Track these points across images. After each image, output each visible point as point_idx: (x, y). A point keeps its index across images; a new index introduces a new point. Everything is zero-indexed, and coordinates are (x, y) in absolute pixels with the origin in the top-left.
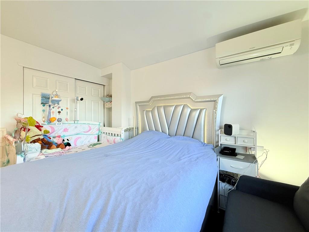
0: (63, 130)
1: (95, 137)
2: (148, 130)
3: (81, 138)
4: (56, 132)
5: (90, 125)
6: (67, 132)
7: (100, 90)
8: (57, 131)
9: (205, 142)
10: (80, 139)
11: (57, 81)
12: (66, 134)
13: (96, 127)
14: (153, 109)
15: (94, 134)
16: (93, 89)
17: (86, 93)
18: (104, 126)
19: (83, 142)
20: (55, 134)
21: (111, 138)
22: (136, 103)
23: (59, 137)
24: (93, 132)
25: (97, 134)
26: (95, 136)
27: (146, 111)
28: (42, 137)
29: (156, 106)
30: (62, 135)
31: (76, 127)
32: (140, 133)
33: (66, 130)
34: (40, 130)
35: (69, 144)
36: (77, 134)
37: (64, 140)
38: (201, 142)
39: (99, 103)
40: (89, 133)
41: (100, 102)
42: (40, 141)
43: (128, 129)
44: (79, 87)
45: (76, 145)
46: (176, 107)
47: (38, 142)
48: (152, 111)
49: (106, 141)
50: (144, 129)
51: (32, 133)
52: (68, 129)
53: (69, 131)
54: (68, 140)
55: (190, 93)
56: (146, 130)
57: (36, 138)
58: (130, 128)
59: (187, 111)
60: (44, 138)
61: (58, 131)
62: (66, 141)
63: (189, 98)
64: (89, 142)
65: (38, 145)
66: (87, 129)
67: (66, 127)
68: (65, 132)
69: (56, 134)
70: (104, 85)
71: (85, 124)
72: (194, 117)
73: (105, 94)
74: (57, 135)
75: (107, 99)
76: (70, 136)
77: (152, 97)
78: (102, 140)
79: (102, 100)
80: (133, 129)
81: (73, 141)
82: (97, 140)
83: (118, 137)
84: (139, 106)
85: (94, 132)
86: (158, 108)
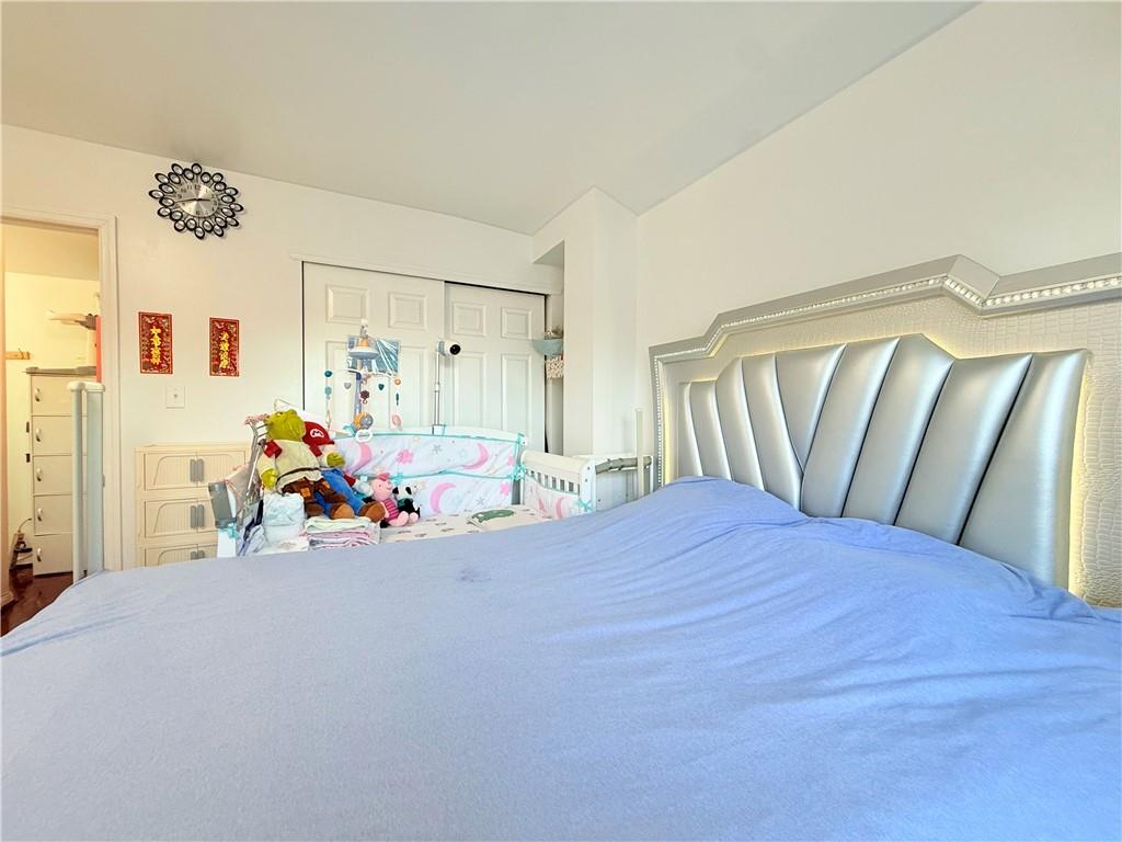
0: (395, 455)
1: (502, 486)
2: (701, 474)
3: (453, 486)
4: (377, 461)
5: (485, 443)
6: (410, 462)
7: (530, 313)
8: (380, 459)
9: (1075, 586)
10: (451, 489)
11: (392, 296)
12: (406, 469)
13: (508, 451)
14: (725, 375)
15: (497, 475)
16: (508, 313)
17: (481, 330)
18: (547, 451)
19: (461, 501)
20: (373, 469)
21: (551, 496)
22: (654, 351)
23: (385, 477)
24: (496, 467)
25: (509, 477)
26: (504, 482)
27: (693, 383)
28: (314, 477)
29: (738, 359)
30: (393, 473)
31: (437, 448)
32: (667, 482)
33: (404, 457)
34: (318, 454)
35: (407, 506)
36: (440, 472)
37: (396, 491)
38: (1033, 581)
39: (527, 362)
40: (480, 471)
41: (530, 358)
42: (308, 489)
43: (611, 464)
44: (461, 308)
45: (437, 510)
46: (850, 355)
47: (299, 492)
48: (721, 388)
49: (538, 507)
50: (682, 468)
51: (287, 461)
52: (412, 455)
53: (415, 458)
54: (408, 490)
55: (945, 265)
56: (691, 472)
57: (298, 477)
58: (621, 459)
59: (926, 377)
60: (322, 480)
61: (383, 459)
62: (403, 495)
63: (941, 293)
64: (481, 501)
65: (296, 500)
66: (475, 456)
67: (406, 448)
68: (404, 463)
69: (375, 467)
70: (546, 296)
71: (468, 437)
72: (977, 416)
73: (550, 328)
74: (378, 472)
75: (552, 344)
76: (420, 479)
77: (722, 318)
78: (526, 500)
79: (538, 351)
80: (636, 465)
81: (429, 496)
82: (509, 498)
83: (571, 495)
84: (665, 364)
85: (501, 468)
86: (750, 368)
